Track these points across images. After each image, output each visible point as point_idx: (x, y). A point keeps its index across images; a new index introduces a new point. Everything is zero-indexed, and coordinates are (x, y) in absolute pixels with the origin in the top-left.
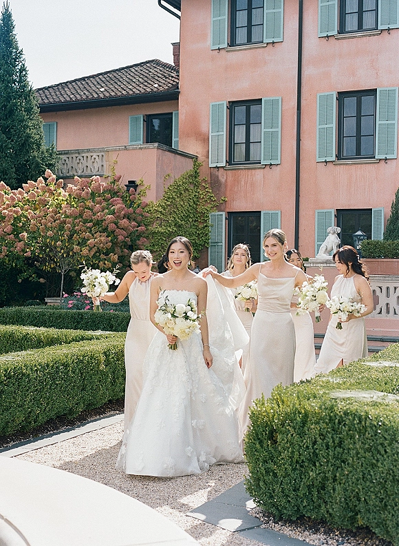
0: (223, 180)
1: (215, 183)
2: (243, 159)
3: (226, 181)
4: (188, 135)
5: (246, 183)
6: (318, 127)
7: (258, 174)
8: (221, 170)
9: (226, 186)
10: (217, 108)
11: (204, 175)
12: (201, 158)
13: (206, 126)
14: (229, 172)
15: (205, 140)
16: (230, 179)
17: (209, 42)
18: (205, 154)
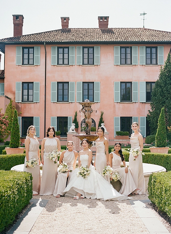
0: (20, 107)
1: (18, 107)
2: (27, 100)
3: (21, 107)
4: (8, 92)
5: (28, 108)
6: (51, 92)
7: (32, 105)
8: (20, 103)
9: (21, 109)
10: (18, 84)
11: (14, 105)
12: (12, 99)
13: (14, 89)
14: (23, 104)
15: (14, 93)
16: (23, 106)
17: (15, 62)
18: (14, 98)
